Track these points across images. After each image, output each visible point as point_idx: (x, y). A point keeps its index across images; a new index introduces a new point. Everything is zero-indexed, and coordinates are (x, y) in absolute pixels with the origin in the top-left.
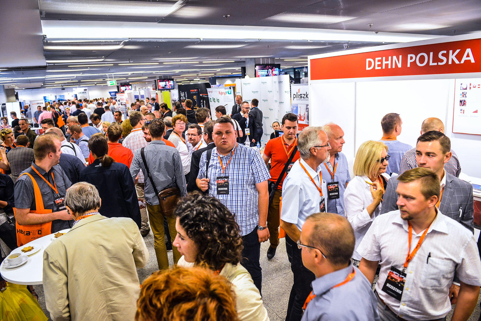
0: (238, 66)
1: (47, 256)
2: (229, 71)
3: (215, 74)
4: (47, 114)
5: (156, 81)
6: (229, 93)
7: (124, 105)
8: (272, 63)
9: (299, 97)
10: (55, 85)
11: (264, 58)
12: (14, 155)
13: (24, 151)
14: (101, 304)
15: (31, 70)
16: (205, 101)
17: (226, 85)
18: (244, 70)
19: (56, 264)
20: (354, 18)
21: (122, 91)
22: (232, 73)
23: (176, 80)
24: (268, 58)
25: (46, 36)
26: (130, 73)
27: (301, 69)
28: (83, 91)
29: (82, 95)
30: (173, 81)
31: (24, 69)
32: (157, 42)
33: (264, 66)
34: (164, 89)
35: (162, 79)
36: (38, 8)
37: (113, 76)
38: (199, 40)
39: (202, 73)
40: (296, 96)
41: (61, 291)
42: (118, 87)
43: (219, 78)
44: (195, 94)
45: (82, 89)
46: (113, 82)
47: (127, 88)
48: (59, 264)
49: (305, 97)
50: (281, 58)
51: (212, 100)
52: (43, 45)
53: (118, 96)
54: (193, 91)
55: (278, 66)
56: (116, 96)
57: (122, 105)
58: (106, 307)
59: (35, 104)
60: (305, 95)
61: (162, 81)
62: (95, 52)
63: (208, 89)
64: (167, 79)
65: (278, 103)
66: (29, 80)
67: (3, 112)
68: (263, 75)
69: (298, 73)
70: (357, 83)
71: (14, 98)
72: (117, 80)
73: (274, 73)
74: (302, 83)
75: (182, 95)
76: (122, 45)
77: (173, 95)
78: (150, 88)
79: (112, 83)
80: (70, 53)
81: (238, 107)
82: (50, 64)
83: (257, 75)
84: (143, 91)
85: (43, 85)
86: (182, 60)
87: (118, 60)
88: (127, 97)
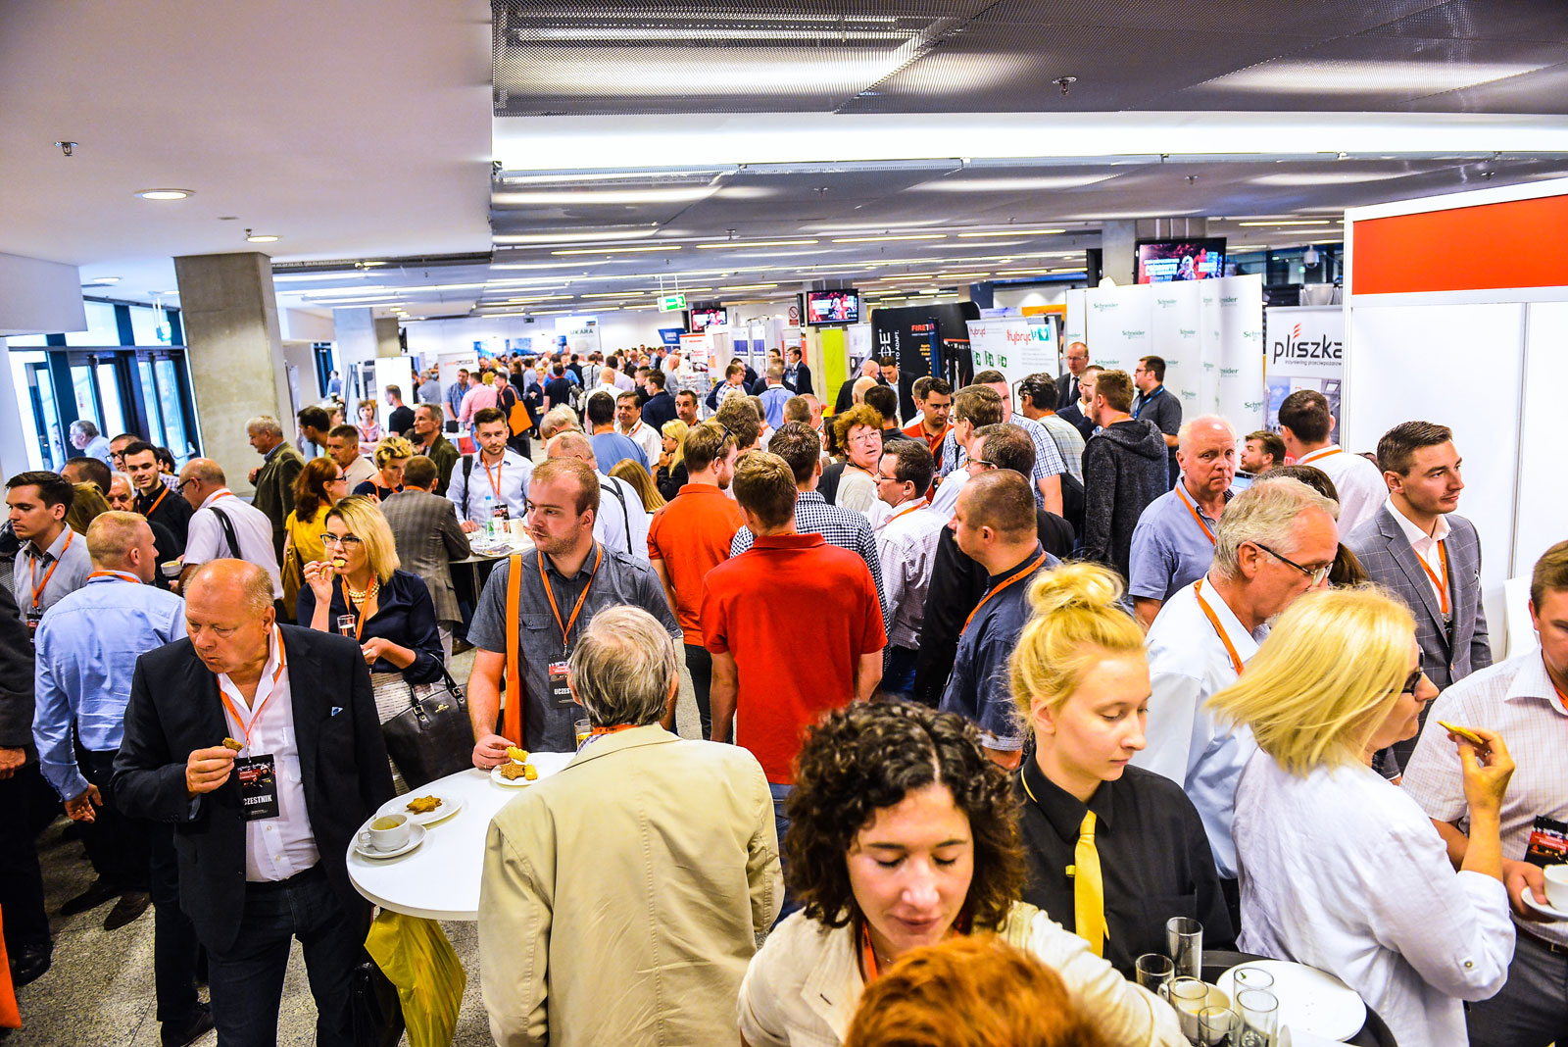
0: (1073, 246)
1: (497, 839)
2: (1040, 263)
3: (993, 274)
4: (484, 394)
5: (801, 295)
6: (1041, 337)
7: (702, 370)
8: (1197, 234)
9: (1297, 352)
10: (508, 309)
11: (1168, 218)
12: (395, 512)
13: (422, 503)
14: (641, 1014)
15: (449, 265)
16: (957, 363)
17: (1027, 311)
18: (1096, 259)
19: (522, 867)
20: (1532, 68)
21: (696, 328)
22: (1048, 270)
23: (863, 292)
24: (1182, 218)
25: (499, 163)
26: (725, 272)
27: (1293, 255)
28: (584, 326)
29: (579, 338)
30: (856, 296)
31: (430, 263)
32: (820, 175)
33: (1167, 247)
34: (826, 321)
35: (822, 291)
36: (490, 81)
37: (676, 281)
38: (957, 163)
39: (950, 272)
40: (1282, 350)
41: (532, 955)
42: (685, 314)
43: (1003, 285)
44: (925, 340)
45: (580, 322)
46: (674, 300)
47: (714, 320)
48: (531, 870)
49: (1319, 352)
50: (1228, 218)
51: (982, 359)
52: (490, 189)
53: (687, 343)
54: (919, 327)
55: (1219, 245)
56: (678, 342)
57: (695, 370)
58: (655, 1027)
59: (450, 364)
60: (1318, 344)
61: (822, 298)
62: (633, 210)
63: (971, 324)
64: (838, 291)
65: (1215, 372)
66: (441, 293)
67: (365, 384)
68: (1163, 278)
69: (1280, 267)
70: (1533, 307)
71: (396, 344)
72: (686, 295)
73: (1203, 267)
74: (1305, 304)
75: (885, 342)
76: (717, 184)
77: (855, 340)
78: (783, 317)
79: (673, 303)
80: (560, 214)
81: (1072, 384)
82: (501, 248)
83: (1141, 275)
84: (762, 328)
85: (478, 307)
86: (891, 231)
87: (698, 233)
88: (712, 346)
